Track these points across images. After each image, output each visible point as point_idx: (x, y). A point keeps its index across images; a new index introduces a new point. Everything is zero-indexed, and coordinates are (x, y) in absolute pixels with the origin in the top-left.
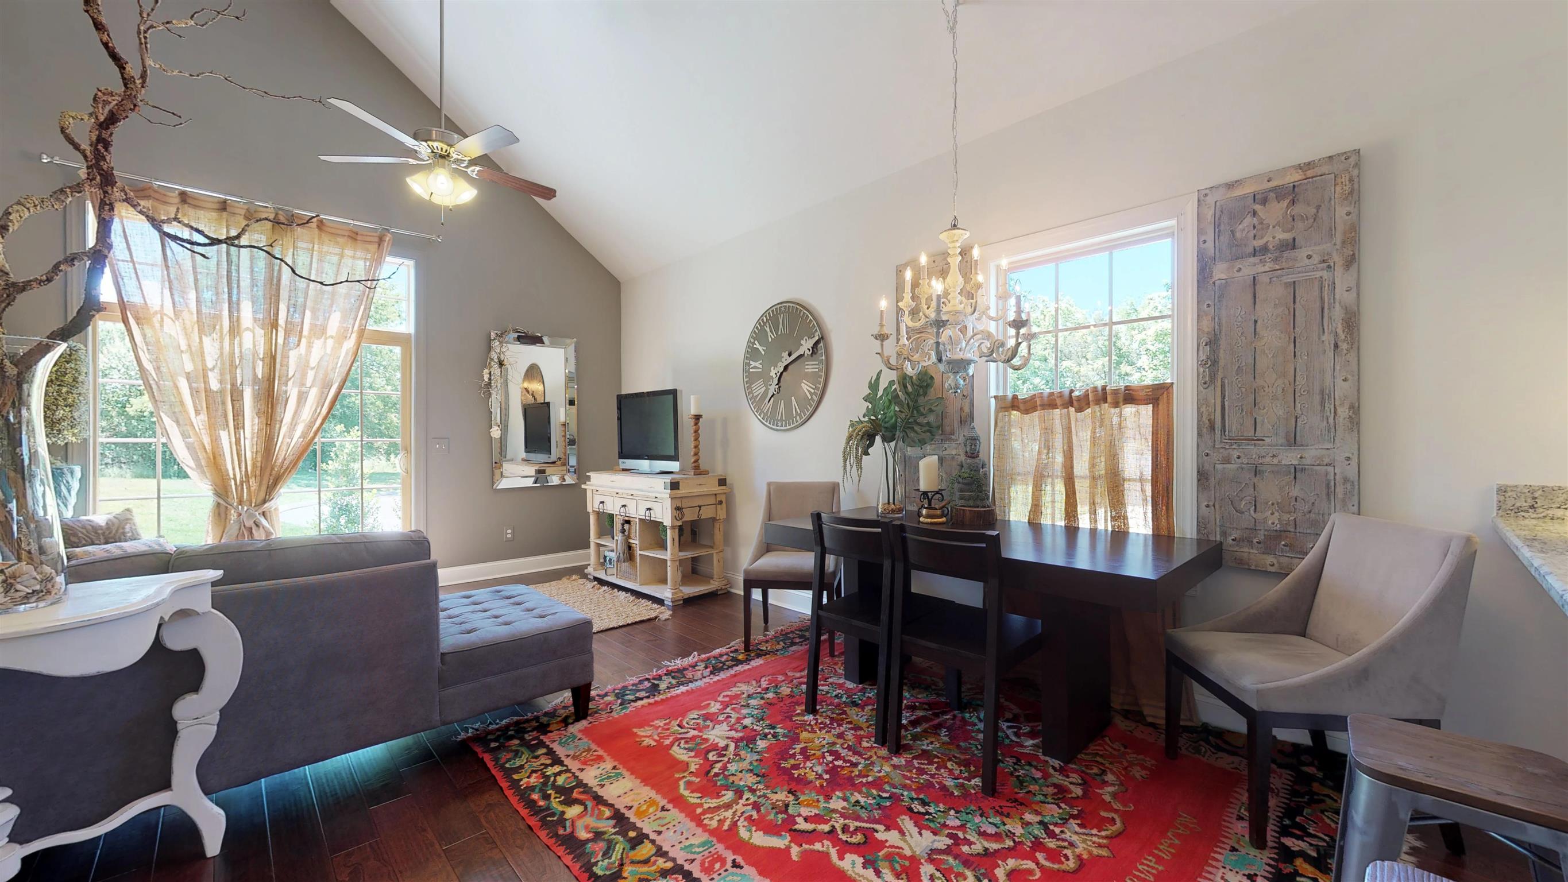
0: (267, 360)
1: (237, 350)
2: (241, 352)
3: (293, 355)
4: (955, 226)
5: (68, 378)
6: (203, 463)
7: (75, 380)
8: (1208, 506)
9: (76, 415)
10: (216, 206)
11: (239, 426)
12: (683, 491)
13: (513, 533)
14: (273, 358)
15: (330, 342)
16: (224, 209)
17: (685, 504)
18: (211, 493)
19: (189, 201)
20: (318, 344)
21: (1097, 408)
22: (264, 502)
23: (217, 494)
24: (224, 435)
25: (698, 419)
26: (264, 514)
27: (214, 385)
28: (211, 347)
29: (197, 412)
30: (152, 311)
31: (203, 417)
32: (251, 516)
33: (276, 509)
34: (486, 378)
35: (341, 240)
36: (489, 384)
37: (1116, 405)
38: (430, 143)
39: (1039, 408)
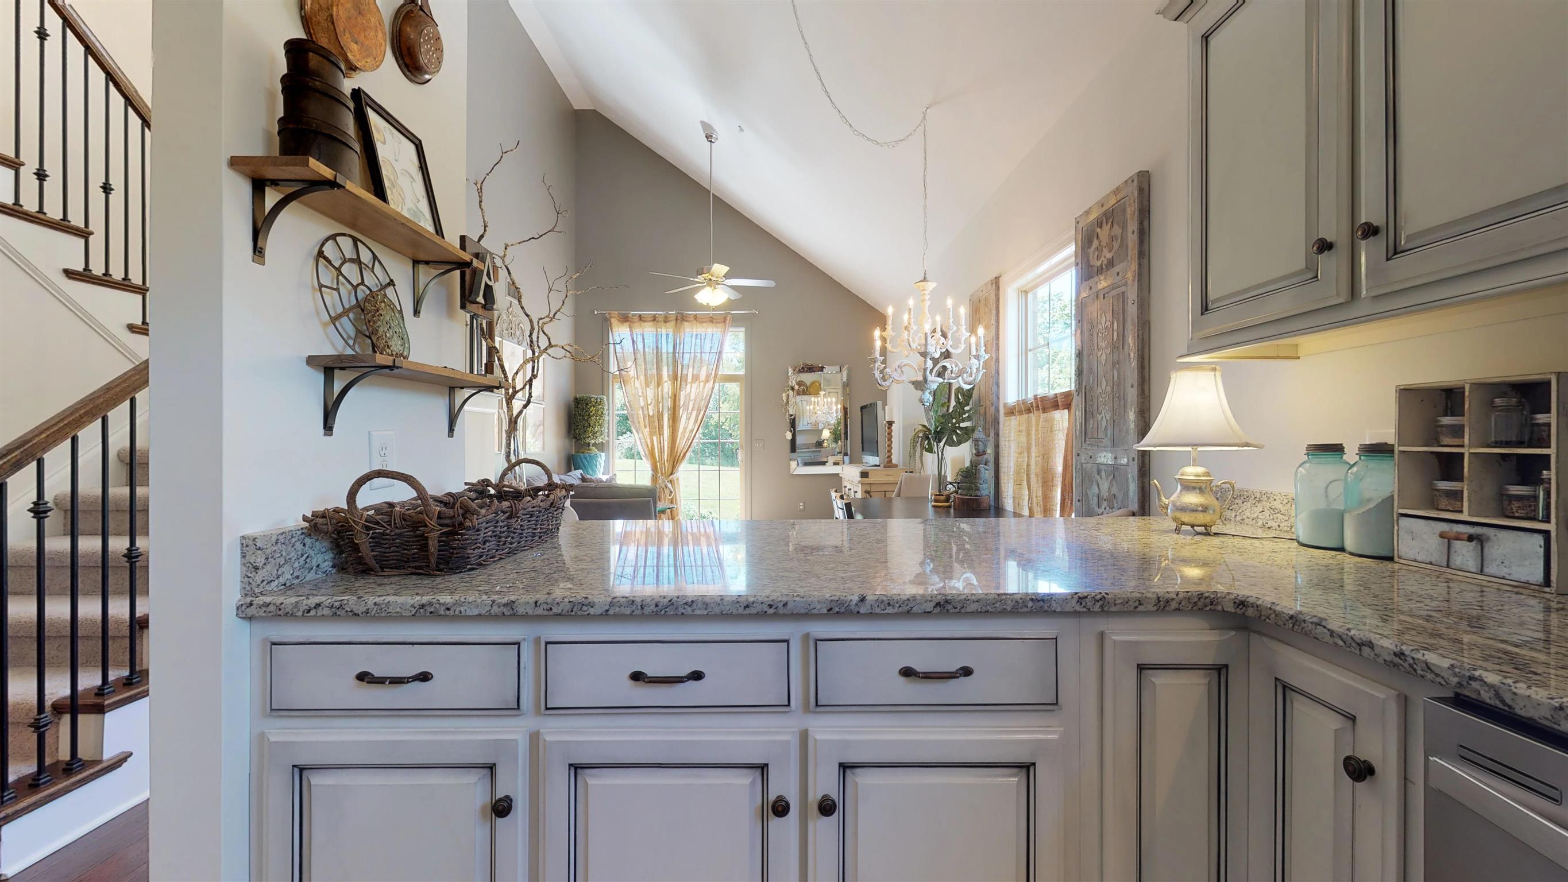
0: (673, 397)
1: (660, 393)
2: (662, 394)
3: (682, 393)
4: (925, 280)
5: (599, 413)
6: (647, 453)
7: (602, 413)
8: (1079, 501)
9: (602, 429)
10: (652, 319)
11: (661, 434)
12: (871, 479)
13: (804, 506)
14: (675, 396)
15: (702, 384)
16: (655, 320)
17: (874, 488)
18: (650, 469)
19: (642, 319)
20: (695, 386)
21: (1027, 416)
22: (672, 474)
23: (653, 470)
24: (655, 438)
25: (891, 424)
26: (671, 481)
27: (651, 414)
28: (650, 392)
29: (645, 427)
30: (631, 377)
31: (648, 429)
32: (664, 482)
33: (677, 479)
34: (784, 398)
35: (705, 324)
36: (788, 402)
37: (1045, 410)
38: (703, 275)
39: (1017, 414)
